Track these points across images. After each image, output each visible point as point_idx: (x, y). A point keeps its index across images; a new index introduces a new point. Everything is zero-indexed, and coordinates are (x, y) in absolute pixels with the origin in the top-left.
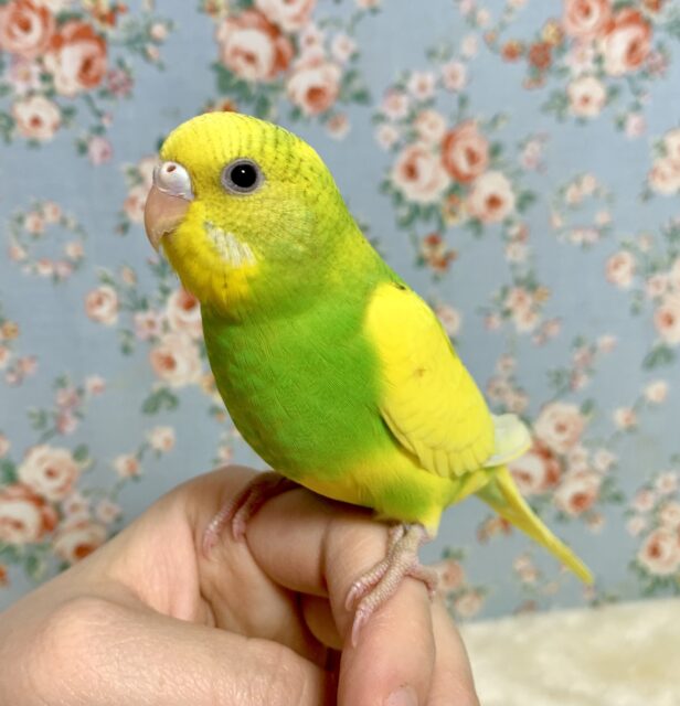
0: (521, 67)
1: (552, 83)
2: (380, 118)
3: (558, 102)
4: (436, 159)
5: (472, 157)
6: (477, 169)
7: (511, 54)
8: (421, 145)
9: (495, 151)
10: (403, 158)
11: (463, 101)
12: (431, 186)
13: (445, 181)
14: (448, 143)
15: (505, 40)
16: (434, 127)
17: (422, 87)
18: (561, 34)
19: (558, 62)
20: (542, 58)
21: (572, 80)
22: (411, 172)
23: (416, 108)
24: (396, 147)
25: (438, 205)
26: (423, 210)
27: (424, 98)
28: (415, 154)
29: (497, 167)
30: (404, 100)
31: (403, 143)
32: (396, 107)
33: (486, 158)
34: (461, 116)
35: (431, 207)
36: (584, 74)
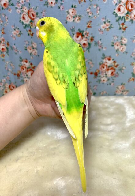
2: (16, 8)
3: (47, 3)
5: (33, 15)
6: (34, 17)
8: (24, 13)
9: (37, 14)
10: (22, 16)
11: (29, 4)
12: (28, 21)
13: (30, 20)
14: (28, 12)
16: (26, 10)
23: (22, 6)
24: (20, 14)
25: (29, 24)
26: (27, 25)
27: (23, 4)
28: (24, 15)
29: (38, 17)
30: (20, 4)
31: (21, 13)
32: (19, 6)
33: (36, 15)
34: (30, 8)
35: (28, 25)
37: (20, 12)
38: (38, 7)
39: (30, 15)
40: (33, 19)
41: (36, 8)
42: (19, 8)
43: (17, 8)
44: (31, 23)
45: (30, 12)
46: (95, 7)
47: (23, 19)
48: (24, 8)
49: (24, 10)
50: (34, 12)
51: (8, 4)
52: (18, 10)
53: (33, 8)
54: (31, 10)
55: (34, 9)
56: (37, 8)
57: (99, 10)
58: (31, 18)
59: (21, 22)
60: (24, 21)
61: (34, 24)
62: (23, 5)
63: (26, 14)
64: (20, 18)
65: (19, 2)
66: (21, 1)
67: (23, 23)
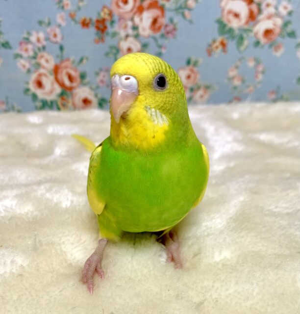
0: (92, 30)
1: (109, 41)
2: (18, 56)
3: (114, 51)
4: (52, 78)
5: (71, 78)
6: (74, 84)
7: (85, 24)
8: (42, 71)
9: (83, 76)
10: (34, 76)
11: (61, 48)
12: (51, 92)
13: (58, 90)
14: (56, 70)
15: (81, 16)
16: (48, 62)
17: (38, 40)
18: (111, 14)
19: (110, 30)
20: (101, 26)
21: (121, 39)
22: (40, 84)
23: (37, 51)
24: (29, 71)
25: (56, 102)
26: (49, 103)
27: (40, 45)
28: (40, 75)
29: (85, 85)
30: (30, 47)
31: (33, 69)
32: (26, 50)
33: (78, 80)
34: (62, 56)
35: (52, 102)
36: (127, 36)
37: (27, 65)
38: (87, 59)
39: (59, 77)
40: (71, 89)
41: (81, 60)
42: (25, 54)
43: (21, 56)
44: (63, 99)
45: (60, 70)
46: (251, 64)
47: (36, 85)
48: (42, 57)
49: (43, 62)
50: (76, 71)
52: (23, 62)
53: (72, 58)
54: (64, 65)
55: (73, 62)
56: (85, 61)
57: (263, 72)
58: (62, 85)
59: (30, 93)
60: (40, 93)
61: (70, 101)
62: (39, 49)
63: (48, 75)
64: (27, 83)
65: (27, 40)
66: (33, 39)
67: (35, 97)
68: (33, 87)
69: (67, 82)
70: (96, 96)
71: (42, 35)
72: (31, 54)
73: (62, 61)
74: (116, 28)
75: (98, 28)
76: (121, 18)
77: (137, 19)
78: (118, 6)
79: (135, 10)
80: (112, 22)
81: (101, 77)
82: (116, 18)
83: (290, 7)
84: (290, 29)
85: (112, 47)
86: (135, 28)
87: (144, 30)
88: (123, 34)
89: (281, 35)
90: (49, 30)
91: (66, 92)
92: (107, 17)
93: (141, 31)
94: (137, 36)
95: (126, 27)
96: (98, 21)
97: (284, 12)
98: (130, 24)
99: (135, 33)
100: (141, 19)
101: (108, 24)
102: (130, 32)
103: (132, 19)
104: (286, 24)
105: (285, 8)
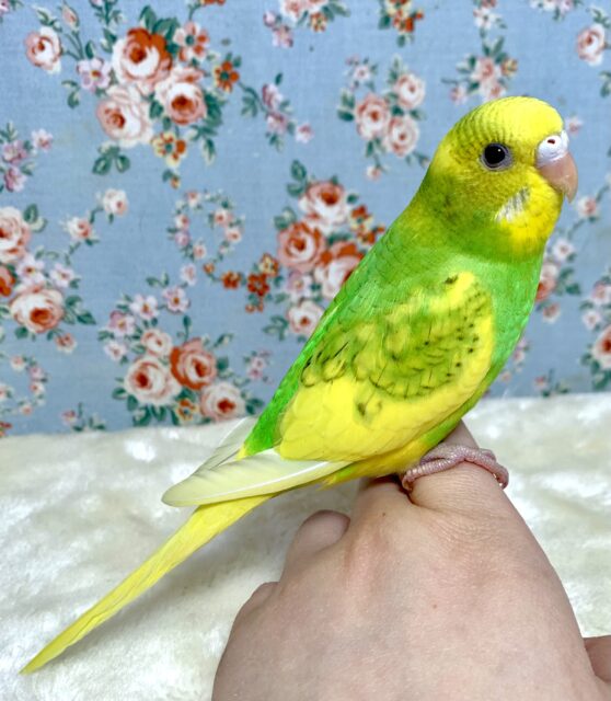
0: (243, 291)
1: (271, 309)
3: (280, 324)
4: (167, 370)
5: (200, 369)
6: (206, 379)
7: (230, 282)
8: (148, 358)
9: (221, 365)
10: (133, 368)
11: (186, 321)
12: (163, 393)
13: (176, 388)
14: (175, 357)
15: (223, 270)
16: (160, 345)
17: (145, 309)
18: (276, 267)
19: (273, 291)
20: (259, 287)
21: (292, 305)
22: (143, 381)
23: (141, 326)
24: (125, 359)
25: (170, 408)
26: (158, 411)
27: (148, 318)
28: (145, 365)
29: (224, 378)
30: (129, 320)
31: (132, 356)
32: (123, 326)
33: (214, 371)
34: (187, 336)
35: (162, 409)
36: (302, 300)
37: (123, 351)
38: (231, 336)
39: (179, 368)
40: (199, 386)
41: (221, 340)
42: (118, 333)
43: (112, 336)
44: (184, 404)
45: (181, 358)
47: (136, 382)
48: (150, 335)
49: (151, 344)
50: (209, 357)
51: (57, 312)
52: (114, 344)
53: (203, 338)
54: (188, 348)
55: (207, 342)
56: (226, 340)
58: (184, 381)
60: (142, 396)
61: (197, 406)
62: (146, 323)
63: (160, 365)
64: (121, 380)
65: (125, 310)
66: (136, 307)
67: (132, 401)
68: (130, 387)
69: (193, 376)
70: (243, 395)
71: (152, 301)
72: (131, 331)
73: (186, 343)
74: (284, 288)
75: (252, 288)
76: (293, 272)
77: (319, 274)
78: (289, 253)
79: (317, 259)
80: (278, 279)
81: (254, 365)
82: (284, 272)
83: (571, 249)
84: (570, 281)
85: (274, 319)
86: (316, 287)
87: (330, 289)
88: (295, 297)
89: (556, 290)
90: (165, 292)
91: (189, 391)
92: (269, 271)
93: (325, 291)
94: (318, 300)
95: (300, 286)
96: (253, 277)
97: (561, 257)
98: (307, 280)
99: (316, 294)
100: (327, 274)
101: (270, 282)
102: (308, 293)
103: (311, 274)
104: (564, 274)
105: (563, 250)
